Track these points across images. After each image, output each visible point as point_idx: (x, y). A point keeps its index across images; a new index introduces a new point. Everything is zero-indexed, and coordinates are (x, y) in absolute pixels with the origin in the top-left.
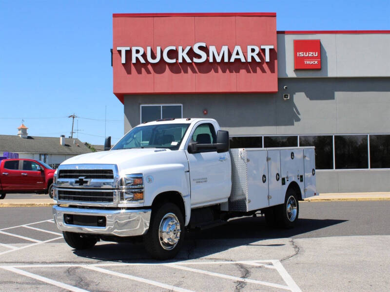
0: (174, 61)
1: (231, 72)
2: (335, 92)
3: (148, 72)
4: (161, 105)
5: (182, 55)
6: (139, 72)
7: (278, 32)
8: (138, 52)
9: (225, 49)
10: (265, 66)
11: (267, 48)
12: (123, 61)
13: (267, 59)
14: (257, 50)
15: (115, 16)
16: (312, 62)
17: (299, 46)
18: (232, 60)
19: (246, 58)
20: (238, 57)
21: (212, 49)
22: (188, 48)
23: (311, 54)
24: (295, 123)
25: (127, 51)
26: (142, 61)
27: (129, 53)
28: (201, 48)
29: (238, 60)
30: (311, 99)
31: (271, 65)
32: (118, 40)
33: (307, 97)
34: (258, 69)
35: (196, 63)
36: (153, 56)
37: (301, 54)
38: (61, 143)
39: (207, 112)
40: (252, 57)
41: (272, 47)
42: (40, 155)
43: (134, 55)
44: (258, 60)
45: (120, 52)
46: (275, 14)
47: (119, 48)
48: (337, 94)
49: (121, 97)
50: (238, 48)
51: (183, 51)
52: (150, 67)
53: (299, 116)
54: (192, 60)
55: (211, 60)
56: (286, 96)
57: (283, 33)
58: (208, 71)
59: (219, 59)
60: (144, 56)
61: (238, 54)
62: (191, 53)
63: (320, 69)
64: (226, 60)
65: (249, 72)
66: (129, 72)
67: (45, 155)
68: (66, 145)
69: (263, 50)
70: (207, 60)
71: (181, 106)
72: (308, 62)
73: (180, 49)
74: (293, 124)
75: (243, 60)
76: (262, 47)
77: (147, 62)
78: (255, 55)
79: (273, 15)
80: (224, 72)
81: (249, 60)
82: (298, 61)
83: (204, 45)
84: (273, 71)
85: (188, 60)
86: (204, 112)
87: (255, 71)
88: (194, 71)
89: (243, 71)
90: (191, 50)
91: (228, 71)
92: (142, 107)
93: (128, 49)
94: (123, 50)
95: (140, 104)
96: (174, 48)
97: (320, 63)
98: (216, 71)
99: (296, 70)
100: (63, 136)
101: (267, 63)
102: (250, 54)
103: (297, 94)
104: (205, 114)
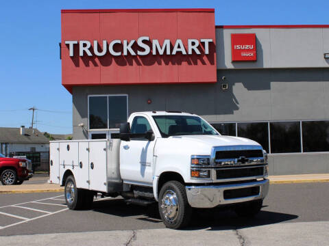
0: (119, 54)
1: (173, 64)
3: (96, 65)
4: (108, 96)
5: (127, 48)
6: (87, 65)
7: (217, 27)
8: (85, 45)
9: (167, 42)
10: (205, 58)
12: (71, 54)
14: (197, 44)
15: (63, 11)
16: (248, 55)
17: (236, 39)
20: (179, 50)
21: (155, 43)
22: (132, 42)
23: (247, 47)
24: (235, 111)
25: (74, 45)
26: (89, 54)
27: (76, 47)
28: (144, 42)
29: (179, 53)
30: (249, 89)
31: (210, 57)
32: (66, 34)
33: (245, 87)
34: (199, 61)
35: (140, 56)
36: (100, 50)
37: (238, 47)
38: (21, 133)
39: (151, 101)
41: (211, 40)
42: (2, 144)
43: (81, 49)
44: (198, 52)
45: (68, 45)
46: (214, 10)
47: (67, 42)
48: (273, 84)
49: (70, 88)
50: (179, 41)
51: (128, 44)
52: (97, 60)
53: (238, 105)
54: (136, 53)
55: (154, 53)
56: (225, 86)
57: (222, 27)
58: (151, 64)
59: (161, 52)
60: (91, 49)
61: (179, 47)
63: (255, 61)
64: (168, 53)
65: (190, 64)
66: (77, 65)
67: (6, 144)
68: (25, 135)
69: (203, 44)
70: (151, 53)
71: (126, 96)
72: (245, 55)
73: (125, 42)
74: (232, 113)
75: (184, 53)
76: (202, 40)
77: (94, 56)
78: (195, 47)
79: (212, 11)
80: (167, 64)
81: (190, 53)
82: (235, 53)
83: (147, 38)
84: (212, 63)
86: (148, 101)
87: (196, 63)
88: (139, 64)
89: (184, 63)
90: (135, 43)
91: (170, 63)
92: (90, 97)
93: (76, 42)
94: (71, 44)
95: (87, 95)
96: (119, 42)
97: (256, 55)
98: (160, 64)
99: (234, 62)
100: (23, 127)
101: (207, 55)
102: (190, 47)
103: (236, 84)
104: (149, 104)
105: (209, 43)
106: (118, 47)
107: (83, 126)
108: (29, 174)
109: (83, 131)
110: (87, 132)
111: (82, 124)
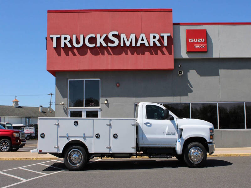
0: (93, 45)
1: (138, 54)
2: (220, 70)
3: (74, 54)
4: (84, 80)
5: (100, 41)
6: (67, 54)
7: (174, 24)
8: (66, 38)
9: (133, 36)
10: (164, 49)
11: (165, 35)
12: (55, 46)
13: (166, 44)
14: (158, 37)
15: (49, 12)
16: (200, 46)
17: (190, 34)
18: (138, 45)
19: (149, 43)
20: (143, 42)
21: (123, 36)
22: (104, 36)
23: (199, 40)
24: (189, 94)
25: (57, 38)
26: (69, 45)
27: (59, 40)
28: (114, 35)
29: (143, 45)
30: (201, 76)
31: (169, 48)
32: (51, 30)
33: (198, 74)
34: (159, 52)
35: (111, 47)
36: (78, 42)
37: (192, 40)
38: (40, 111)
39: (119, 85)
40: (154, 42)
41: (169, 35)
43: (63, 41)
44: (158, 44)
45: (52, 39)
46: (172, 9)
47: (51, 36)
48: (222, 72)
49: (53, 73)
50: (143, 35)
51: (100, 37)
52: (75, 51)
53: (192, 89)
54: (107, 44)
55: (122, 45)
56: (180, 72)
57: (178, 24)
58: (120, 53)
59: (128, 44)
60: (71, 42)
61: (143, 40)
62: (107, 40)
63: (206, 52)
64: (134, 44)
65: (152, 54)
66: (59, 54)
68: (43, 112)
69: (163, 37)
71: (99, 80)
72: (197, 46)
73: (98, 36)
74: (187, 95)
75: (147, 45)
76: (162, 35)
77: (73, 47)
78: (156, 40)
79: (170, 11)
80: (133, 54)
81: (152, 44)
82: (190, 45)
83: (116, 33)
84: (170, 53)
85: (104, 45)
86: (117, 85)
87: (157, 54)
88: (109, 54)
89: (147, 54)
90: (107, 37)
91: (135, 53)
92: (70, 81)
93: (59, 36)
94: (55, 37)
95: (68, 79)
96: (93, 36)
97: (207, 47)
98: (127, 54)
99: (188, 52)
101: (166, 47)
102: (152, 40)
103: (190, 71)
104: (118, 86)
105: (168, 37)
106: (93, 40)
107: (63, 105)
108: (22, 143)
109: (64, 109)
110: (67, 109)
111: (63, 103)
